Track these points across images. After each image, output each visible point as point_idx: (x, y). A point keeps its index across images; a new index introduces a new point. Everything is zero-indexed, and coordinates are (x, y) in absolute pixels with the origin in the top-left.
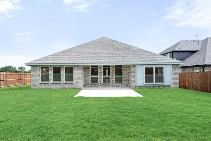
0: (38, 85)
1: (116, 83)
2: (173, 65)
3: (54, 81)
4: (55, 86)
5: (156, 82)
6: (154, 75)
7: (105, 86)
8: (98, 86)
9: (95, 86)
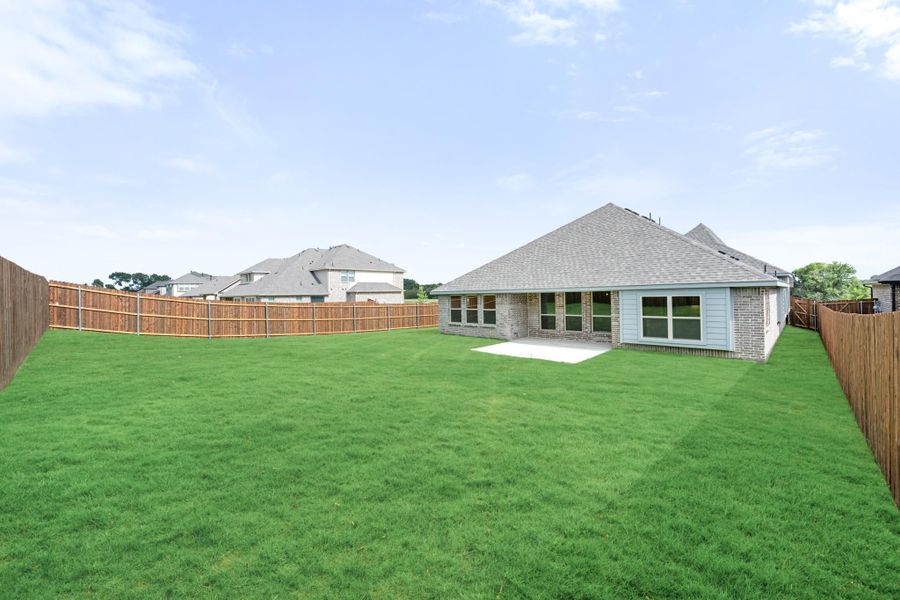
0: (447, 328)
1: (596, 333)
2: (731, 288)
3: (468, 322)
4: (469, 331)
5: (675, 336)
6: (670, 317)
7: (570, 338)
8: (554, 337)
9: (548, 337)
